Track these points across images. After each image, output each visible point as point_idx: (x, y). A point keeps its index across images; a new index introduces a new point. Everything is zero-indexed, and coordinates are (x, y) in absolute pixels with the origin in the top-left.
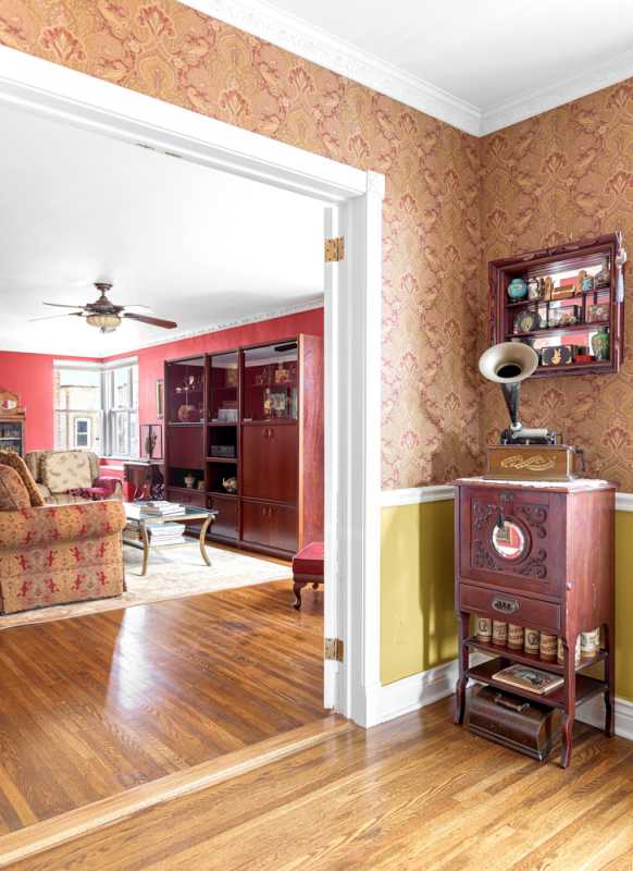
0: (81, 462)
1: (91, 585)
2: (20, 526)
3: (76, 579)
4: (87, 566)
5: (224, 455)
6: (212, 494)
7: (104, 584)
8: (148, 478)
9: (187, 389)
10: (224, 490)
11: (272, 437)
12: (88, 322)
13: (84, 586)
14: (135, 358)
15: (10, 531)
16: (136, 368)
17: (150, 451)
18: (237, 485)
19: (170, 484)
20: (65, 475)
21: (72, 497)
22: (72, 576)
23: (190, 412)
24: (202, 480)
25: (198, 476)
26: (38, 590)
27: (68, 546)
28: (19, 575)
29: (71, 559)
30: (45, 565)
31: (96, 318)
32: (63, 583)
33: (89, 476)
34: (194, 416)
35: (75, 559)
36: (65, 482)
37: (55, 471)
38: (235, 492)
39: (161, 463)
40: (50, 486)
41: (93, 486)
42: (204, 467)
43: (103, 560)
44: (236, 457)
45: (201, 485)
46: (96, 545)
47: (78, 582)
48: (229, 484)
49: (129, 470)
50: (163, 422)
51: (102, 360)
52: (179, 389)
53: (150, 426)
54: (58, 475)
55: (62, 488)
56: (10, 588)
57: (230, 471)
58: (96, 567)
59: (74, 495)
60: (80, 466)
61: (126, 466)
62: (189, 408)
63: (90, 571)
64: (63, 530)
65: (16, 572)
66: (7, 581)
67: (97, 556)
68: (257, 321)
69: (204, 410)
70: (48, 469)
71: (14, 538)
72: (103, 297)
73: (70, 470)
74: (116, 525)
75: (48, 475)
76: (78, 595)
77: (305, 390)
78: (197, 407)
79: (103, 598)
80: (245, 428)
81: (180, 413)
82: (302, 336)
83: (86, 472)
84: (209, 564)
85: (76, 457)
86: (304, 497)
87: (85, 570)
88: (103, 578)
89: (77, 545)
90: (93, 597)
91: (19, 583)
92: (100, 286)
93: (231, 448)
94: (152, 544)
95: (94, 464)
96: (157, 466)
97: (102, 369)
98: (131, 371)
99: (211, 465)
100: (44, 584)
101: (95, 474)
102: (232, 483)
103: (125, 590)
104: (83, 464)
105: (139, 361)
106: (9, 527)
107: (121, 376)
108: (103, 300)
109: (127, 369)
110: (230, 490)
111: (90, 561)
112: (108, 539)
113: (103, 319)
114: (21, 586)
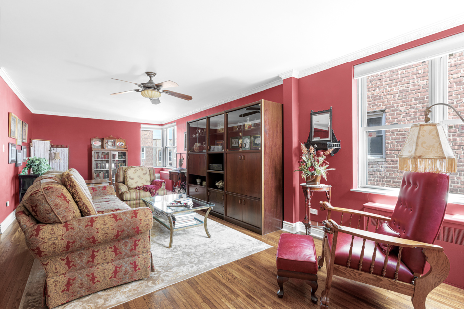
0: (145, 172)
1: (126, 272)
2: (60, 238)
3: (114, 270)
4: (123, 258)
5: (216, 168)
6: (209, 189)
7: (136, 271)
8: (179, 178)
9: (197, 135)
10: (216, 187)
11: (244, 159)
12: (142, 94)
13: (120, 275)
14: (175, 123)
15: (50, 242)
16: (176, 128)
17: (181, 165)
18: (223, 185)
19: (190, 182)
20: (137, 179)
21: (138, 190)
22: (110, 268)
23: (199, 147)
24: (205, 180)
25: (203, 179)
26: (81, 284)
27: (108, 246)
28: (65, 273)
29: (110, 254)
30: (89, 262)
31: (146, 91)
32: (103, 275)
33: (149, 179)
34: (201, 149)
35: (113, 254)
36: (136, 182)
37: (131, 177)
38: (222, 189)
39: (185, 171)
40: (129, 184)
41: (151, 184)
42: (206, 175)
43: (136, 252)
44: (223, 170)
45: (204, 183)
46: (130, 243)
47: (115, 272)
48: (219, 184)
49: (171, 174)
50: (186, 152)
51: (162, 125)
52: (194, 136)
53: (181, 153)
54: (133, 179)
55: (135, 186)
56: (55, 286)
57: (220, 177)
58: (130, 259)
59: (139, 190)
60: (144, 174)
61: (170, 172)
62: (198, 145)
63: (125, 263)
64: (99, 236)
65: (62, 272)
66: (53, 280)
67: (132, 250)
68: (232, 100)
69: (206, 146)
70: (128, 176)
71: (54, 248)
72: (151, 80)
73: (139, 176)
74: (145, 228)
75: (128, 179)
76: (116, 281)
77: (265, 132)
78: (202, 144)
79: (136, 281)
80: (228, 154)
81: (194, 147)
82: (263, 100)
83: (148, 177)
84: (209, 236)
85: (142, 169)
86: (265, 195)
87: (121, 262)
88: (136, 266)
89: (115, 243)
90: (127, 281)
91: (63, 280)
92: (149, 74)
93: (221, 165)
94: (176, 226)
95: (152, 172)
96: (184, 172)
97: (162, 129)
98: (174, 129)
99: (210, 174)
100: (87, 278)
101: (153, 178)
102: (221, 183)
103: (153, 270)
104: (146, 173)
105: (177, 124)
106: (49, 239)
107: (170, 131)
108: (151, 82)
109: (172, 128)
110: (219, 187)
111: (126, 254)
112: (140, 236)
113: (150, 92)
114: (66, 282)
